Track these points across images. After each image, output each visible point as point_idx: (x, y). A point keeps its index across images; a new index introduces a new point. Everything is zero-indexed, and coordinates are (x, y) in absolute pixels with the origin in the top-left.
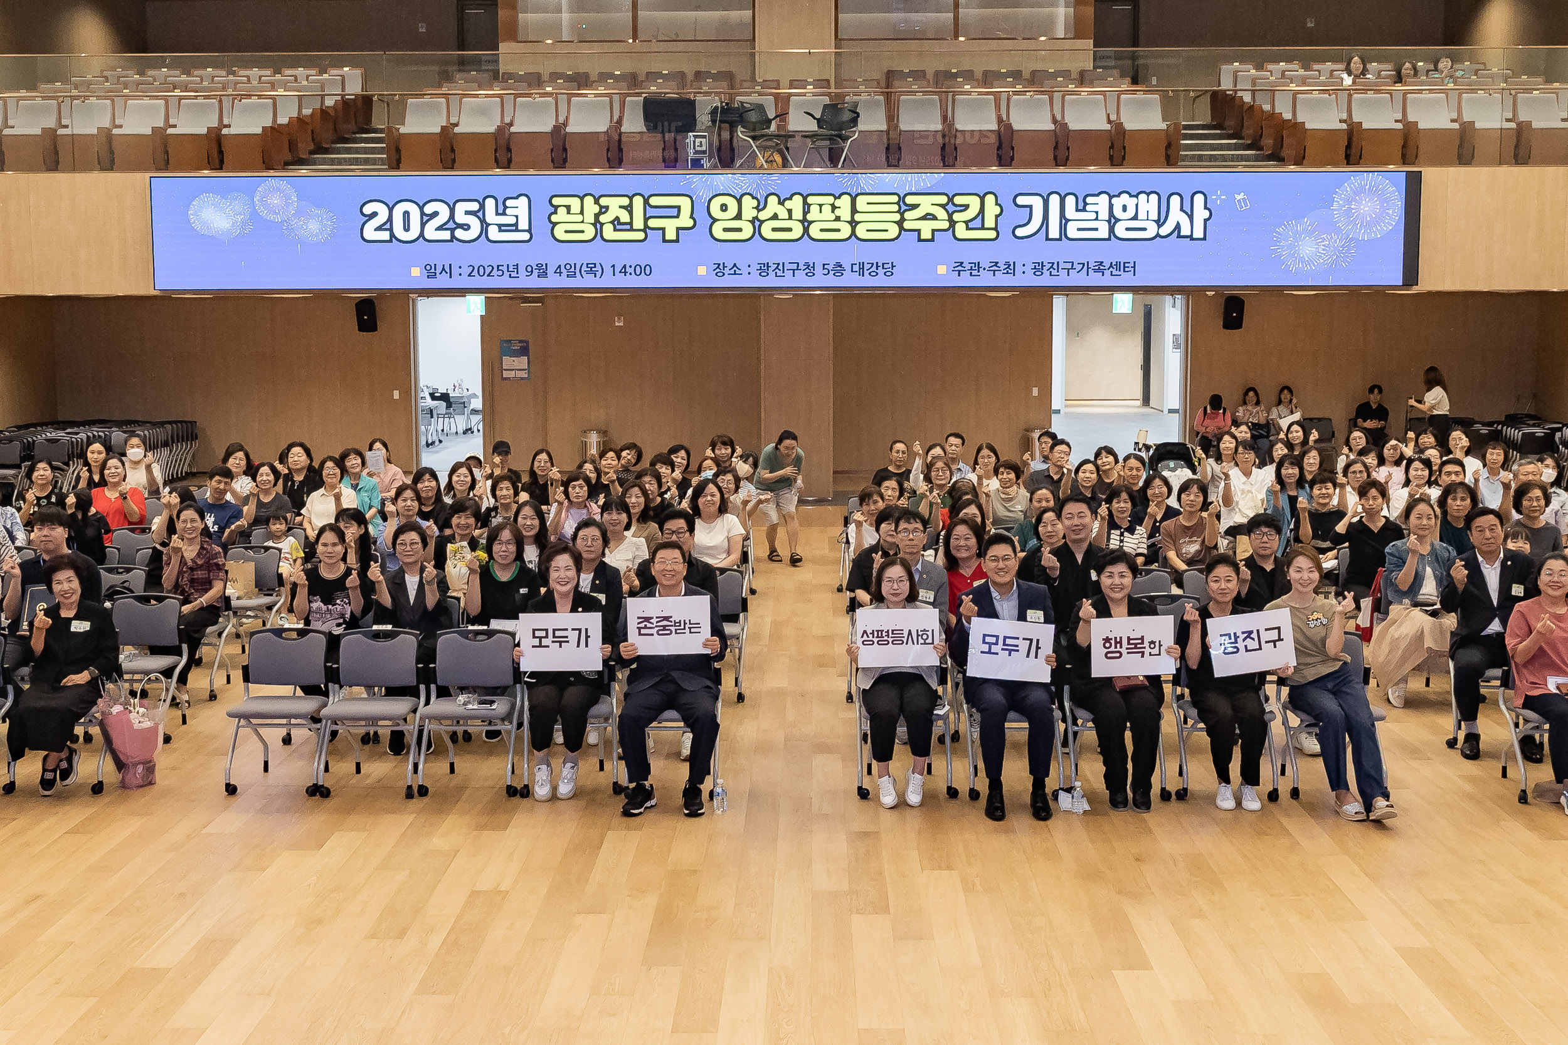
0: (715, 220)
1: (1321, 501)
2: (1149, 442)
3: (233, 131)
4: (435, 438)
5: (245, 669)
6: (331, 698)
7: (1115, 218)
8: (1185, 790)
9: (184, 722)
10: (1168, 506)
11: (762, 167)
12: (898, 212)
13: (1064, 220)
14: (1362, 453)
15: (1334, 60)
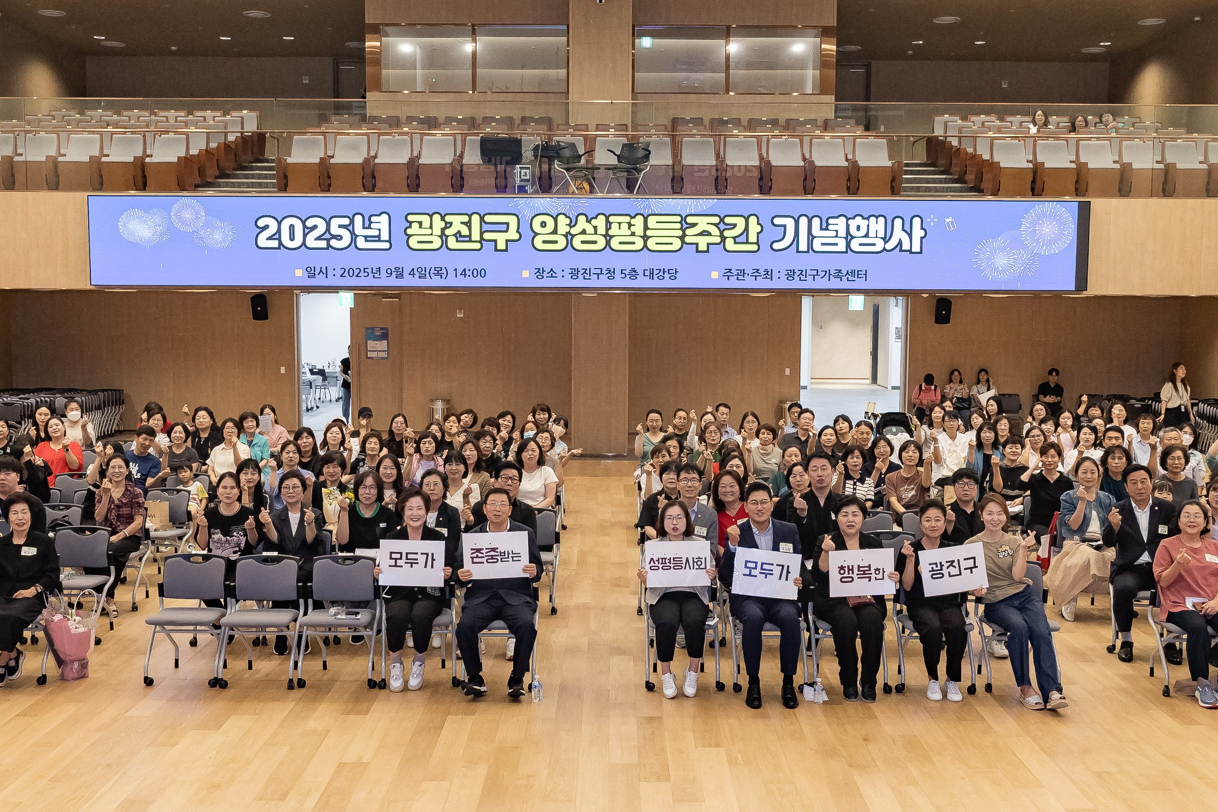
0: (536, 234)
1: (1012, 458)
2: (876, 412)
3: (154, 160)
4: (313, 405)
5: (161, 587)
6: (229, 610)
7: (851, 235)
8: (903, 685)
9: (112, 628)
10: (891, 462)
11: (573, 192)
12: (681, 229)
13: (811, 237)
14: (1043, 421)
15: (1023, 114)
